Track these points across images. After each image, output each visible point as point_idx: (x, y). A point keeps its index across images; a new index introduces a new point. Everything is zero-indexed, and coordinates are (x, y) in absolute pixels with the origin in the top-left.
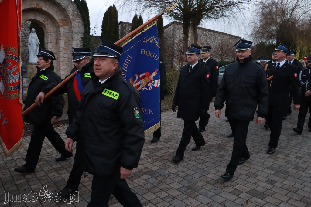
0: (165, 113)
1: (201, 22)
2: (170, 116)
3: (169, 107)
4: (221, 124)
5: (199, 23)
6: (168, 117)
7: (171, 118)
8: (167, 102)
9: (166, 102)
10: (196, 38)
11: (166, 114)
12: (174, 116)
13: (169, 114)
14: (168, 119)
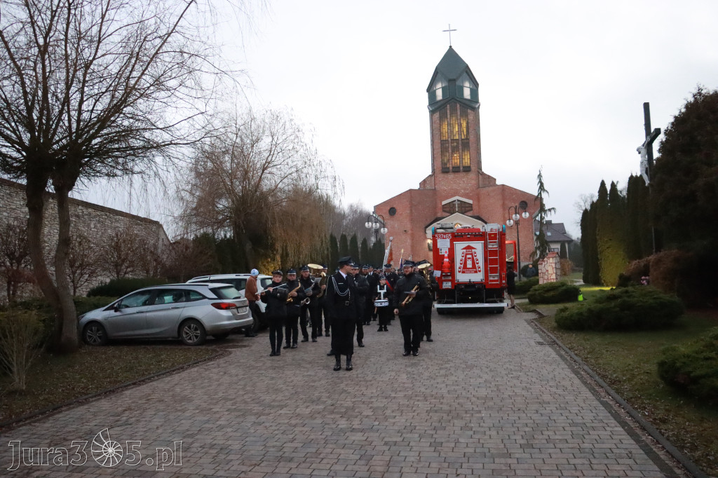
0: (4, 439)
3: (11, 416)
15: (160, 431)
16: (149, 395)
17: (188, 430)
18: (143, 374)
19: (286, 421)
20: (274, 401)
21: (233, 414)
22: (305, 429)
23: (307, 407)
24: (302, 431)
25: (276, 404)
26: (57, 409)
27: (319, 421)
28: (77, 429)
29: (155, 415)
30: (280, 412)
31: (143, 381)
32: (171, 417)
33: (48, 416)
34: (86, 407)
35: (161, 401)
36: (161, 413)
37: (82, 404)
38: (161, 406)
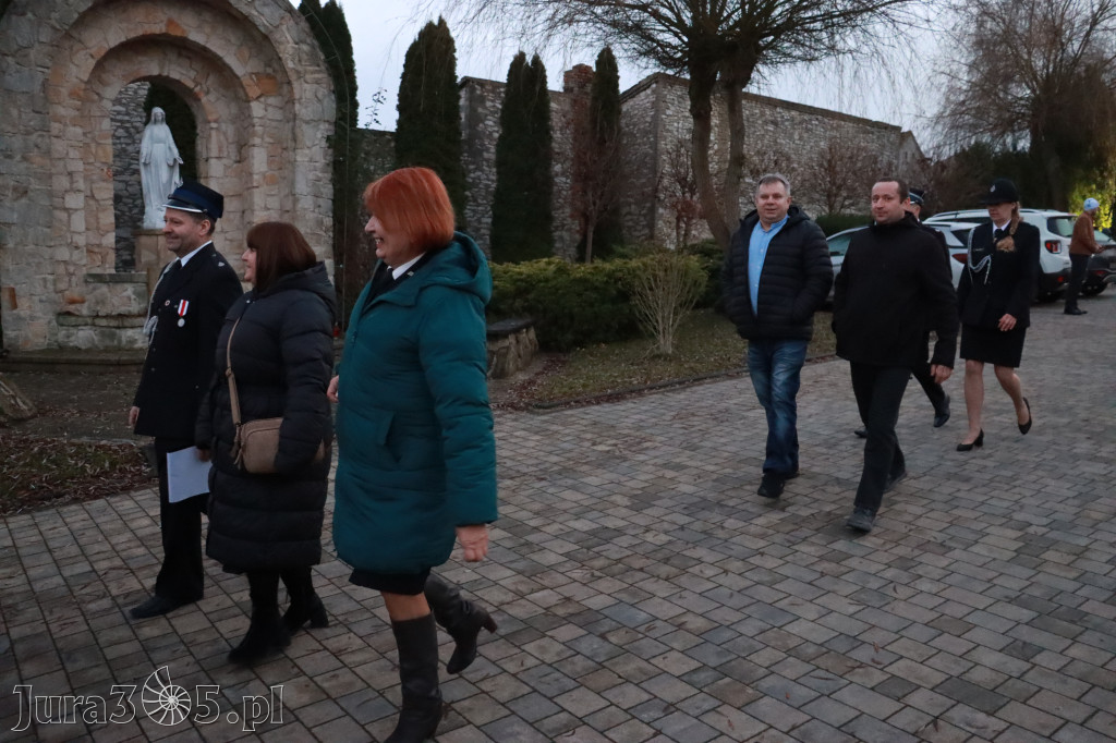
0: (630, 405)
1: (754, 75)
2: (649, 414)
3: (646, 382)
4: (833, 441)
5: (747, 79)
6: (643, 417)
7: (654, 420)
8: (638, 365)
9: (632, 364)
10: (738, 133)
11: (633, 405)
12: (664, 414)
13: (644, 408)
14: (641, 424)
15: (811, 420)
16: (822, 376)
17: (848, 424)
18: (825, 351)
19: (994, 431)
20: (996, 403)
21: (922, 412)
22: (1016, 445)
23: (1040, 418)
24: (1008, 448)
25: (997, 407)
26: (699, 380)
27: (1045, 438)
28: (712, 405)
29: (815, 400)
30: (995, 418)
31: (823, 358)
32: (836, 406)
33: (688, 387)
34: (734, 382)
35: (833, 385)
36: (824, 400)
37: (731, 377)
38: (829, 392)
